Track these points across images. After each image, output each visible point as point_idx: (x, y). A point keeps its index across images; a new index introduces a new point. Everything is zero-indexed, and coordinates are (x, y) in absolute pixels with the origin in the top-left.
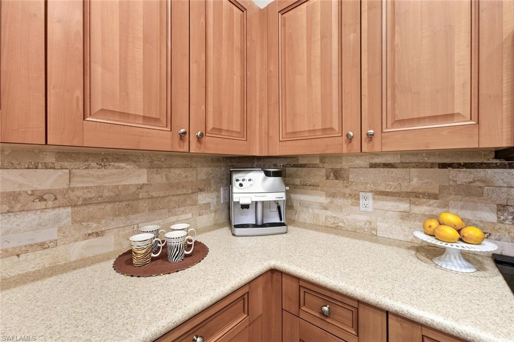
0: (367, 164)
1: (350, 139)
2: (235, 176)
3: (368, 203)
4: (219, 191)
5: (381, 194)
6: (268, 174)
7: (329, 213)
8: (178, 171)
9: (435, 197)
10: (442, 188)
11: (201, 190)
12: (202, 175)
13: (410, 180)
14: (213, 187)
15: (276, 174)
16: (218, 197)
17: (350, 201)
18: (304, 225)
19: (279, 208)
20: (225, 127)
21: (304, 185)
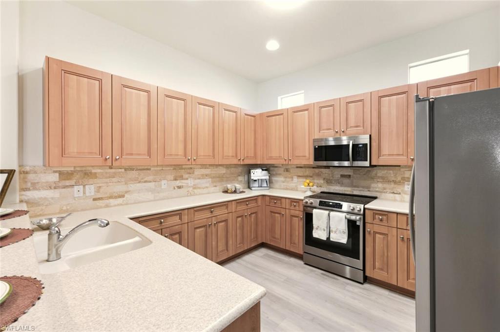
0: (295, 167)
1: (286, 160)
2: (252, 171)
3: (295, 179)
4: (245, 176)
5: (299, 176)
6: (263, 170)
7: (284, 184)
8: (233, 169)
9: (311, 177)
10: (313, 174)
11: (239, 176)
12: (240, 171)
13: (306, 172)
14: (244, 174)
15: (265, 170)
16: (245, 178)
17: (290, 179)
18: (276, 188)
19: (267, 182)
20: (249, 156)
21: (277, 174)
